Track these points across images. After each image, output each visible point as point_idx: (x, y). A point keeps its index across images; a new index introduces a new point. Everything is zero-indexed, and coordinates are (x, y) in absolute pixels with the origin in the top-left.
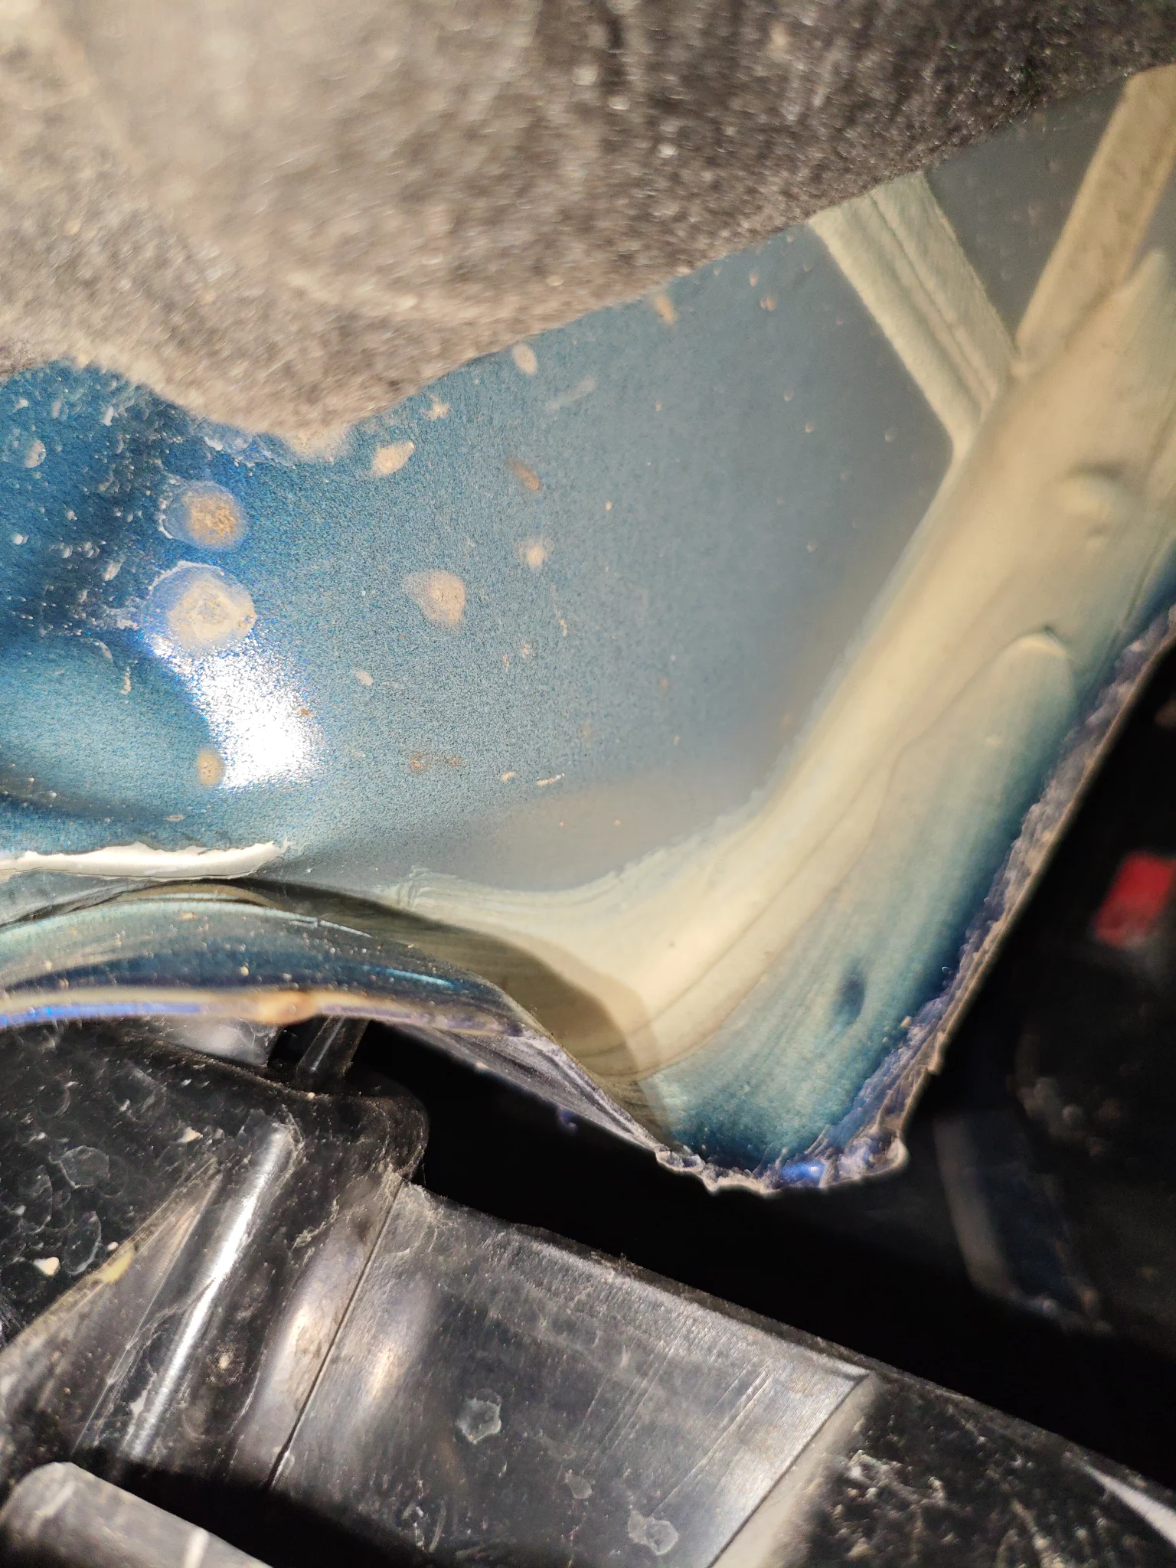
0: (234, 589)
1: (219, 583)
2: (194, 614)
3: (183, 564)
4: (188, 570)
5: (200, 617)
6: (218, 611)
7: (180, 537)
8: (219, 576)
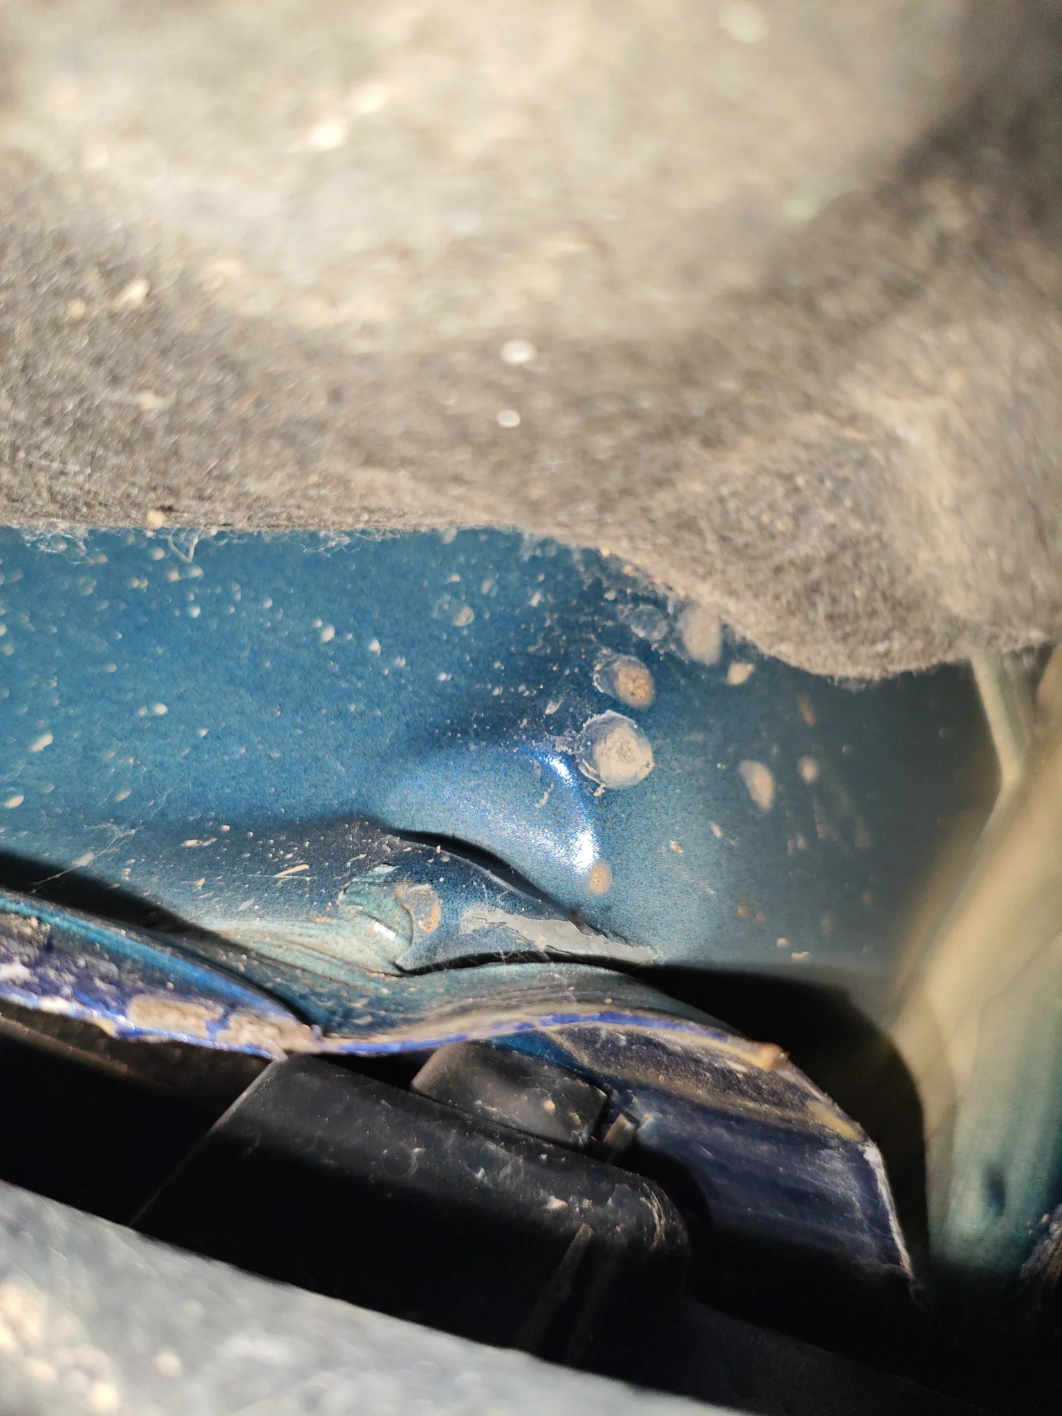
0: (642, 740)
1: (633, 733)
2: (613, 753)
3: (610, 713)
4: (612, 720)
5: (617, 756)
6: (629, 754)
7: (609, 692)
8: (632, 727)
